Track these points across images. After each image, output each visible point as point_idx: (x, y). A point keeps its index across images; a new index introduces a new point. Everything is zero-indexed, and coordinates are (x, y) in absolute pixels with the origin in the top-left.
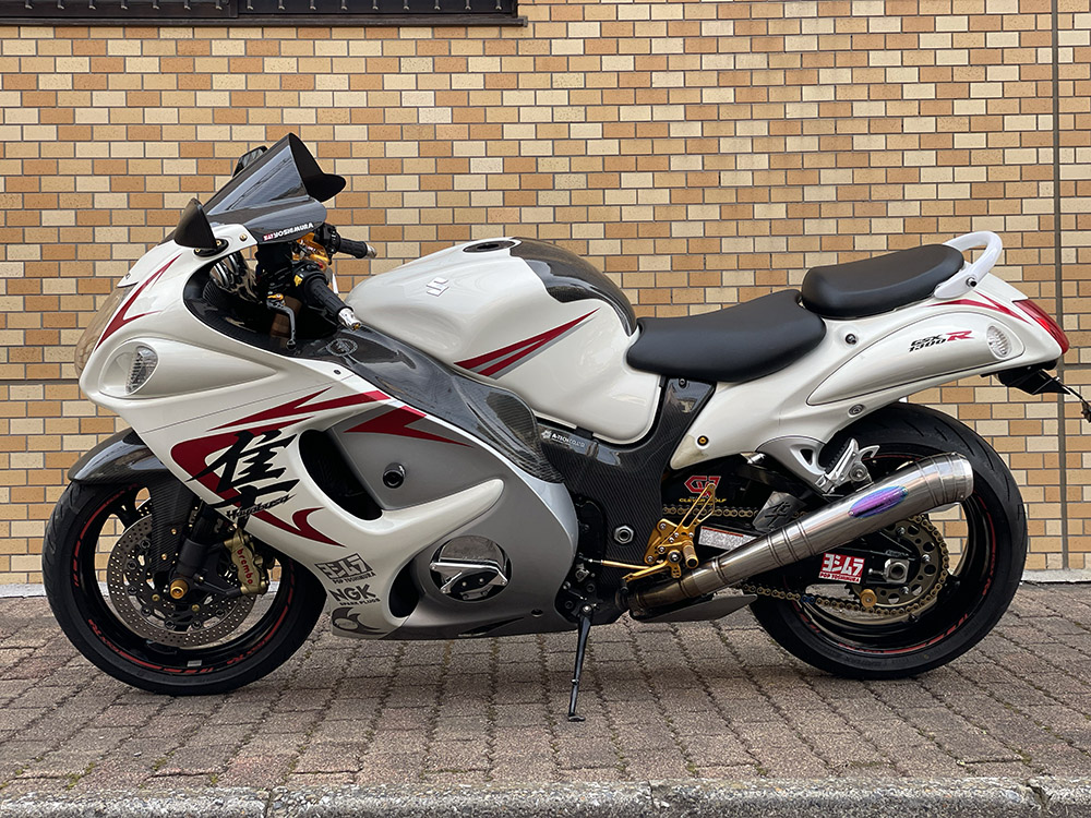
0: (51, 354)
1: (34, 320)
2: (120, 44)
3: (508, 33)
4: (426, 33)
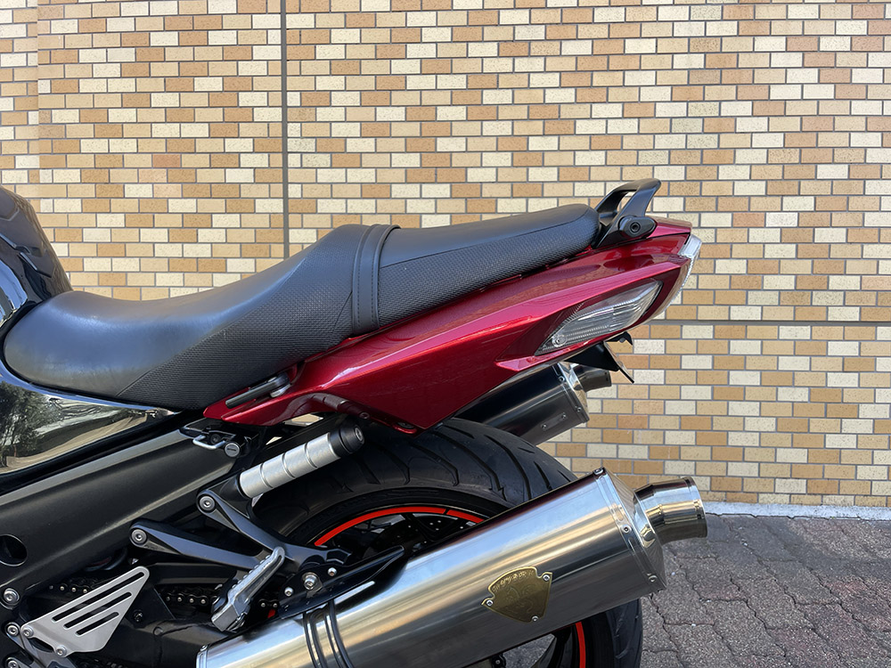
0: (819, 299)
1: (805, 267)
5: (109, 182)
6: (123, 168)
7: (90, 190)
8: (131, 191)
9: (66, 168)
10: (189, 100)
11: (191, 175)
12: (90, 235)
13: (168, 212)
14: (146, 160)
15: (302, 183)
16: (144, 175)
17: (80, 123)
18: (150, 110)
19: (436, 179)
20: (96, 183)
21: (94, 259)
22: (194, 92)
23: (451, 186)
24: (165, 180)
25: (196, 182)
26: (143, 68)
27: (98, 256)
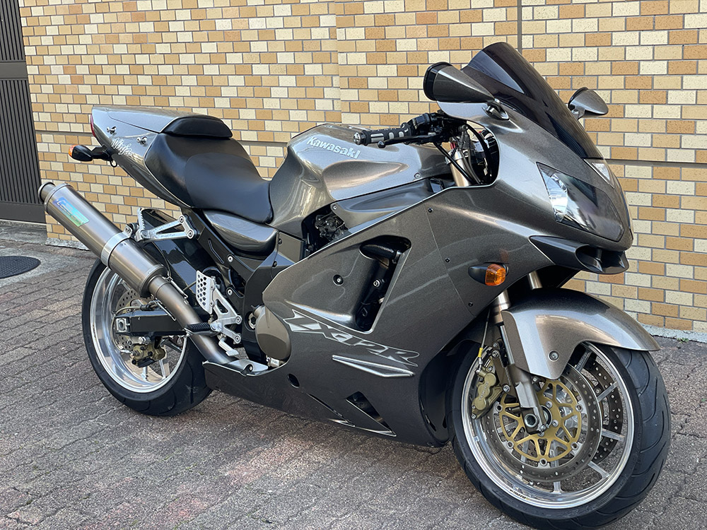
5: (385, 38)
6: (395, 25)
7: (371, 45)
8: (403, 45)
9: (355, 27)
11: (445, 30)
12: (373, 83)
14: (412, 18)
15: (533, 34)
16: (410, 31)
19: (654, 26)
20: (376, 39)
21: (377, 103)
23: (668, 33)
24: (425, 35)
25: (449, 36)
27: (379, 101)
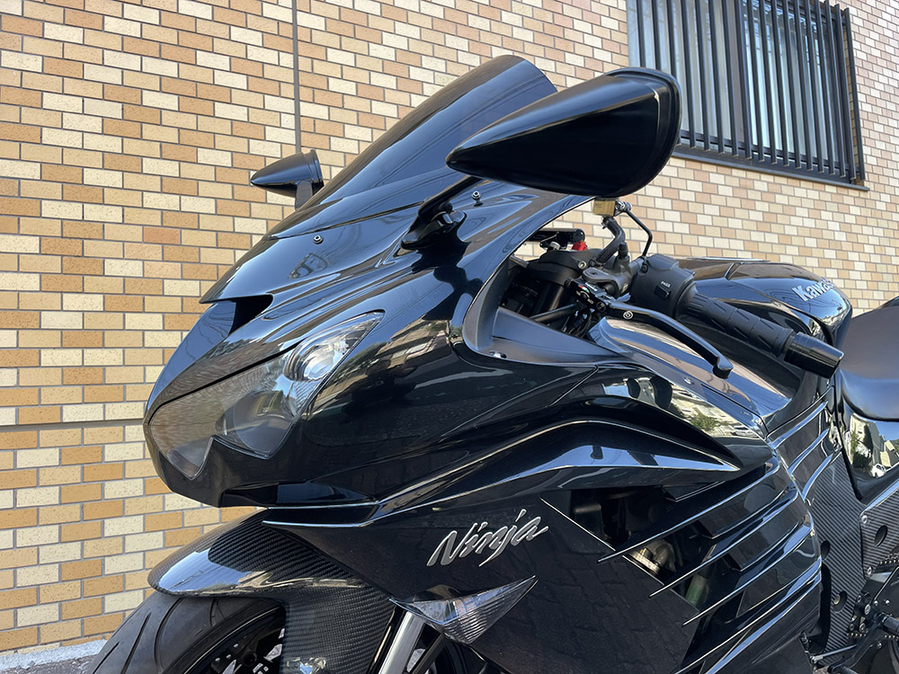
2: (716, 175)
3: (862, 195)
4: (833, 190)
5: (83, 256)
6: (104, 239)
7: (54, 264)
8: (113, 267)
9: (19, 234)
10: (190, 171)
11: (193, 253)
12: (49, 320)
13: (163, 295)
14: (137, 233)
16: (132, 250)
17: (41, 180)
18: (141, 176)
20: (62, 256)
21: (58, 351)
22: (197, 163)
24: (159, 257)
25: (199, 262)
26: (133, 129)
27: (62, 347)
